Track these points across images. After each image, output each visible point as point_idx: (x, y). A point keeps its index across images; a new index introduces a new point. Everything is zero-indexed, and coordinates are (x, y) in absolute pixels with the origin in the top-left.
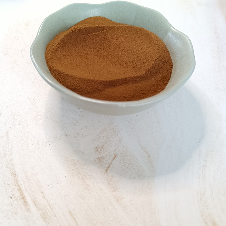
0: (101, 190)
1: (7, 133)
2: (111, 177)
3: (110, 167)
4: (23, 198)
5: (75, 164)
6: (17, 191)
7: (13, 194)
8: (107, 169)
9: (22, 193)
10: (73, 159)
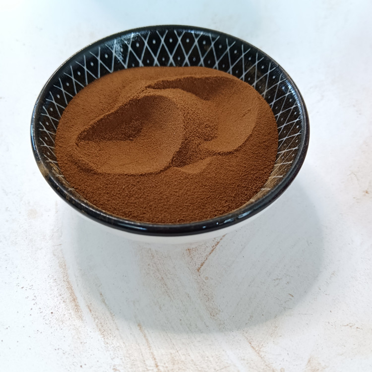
0: (188, 296)
2: (204, 280)
8: (201, 267)
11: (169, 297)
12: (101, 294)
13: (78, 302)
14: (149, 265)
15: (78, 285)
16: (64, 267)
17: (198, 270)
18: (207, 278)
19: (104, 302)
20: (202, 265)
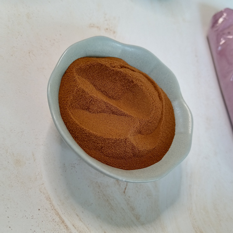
0: (123, 209)
1: (33, 155)
2: (128, 198)
3: (126, 189)
4: (63, 222)
5: (99, 186)
6: (56, 216)
7: (53, 219)
8: (125, 190)
9: (61, 217)
10: (97, 182)
11: (114, 211)
12: (78, 215)
13: (66, 223)
14: (98, 192)
15: (62, 211)
16: (49, 200)
17: (124, 192)
18: (129, 197)
19: (81, 220)
20: (125, 189)
